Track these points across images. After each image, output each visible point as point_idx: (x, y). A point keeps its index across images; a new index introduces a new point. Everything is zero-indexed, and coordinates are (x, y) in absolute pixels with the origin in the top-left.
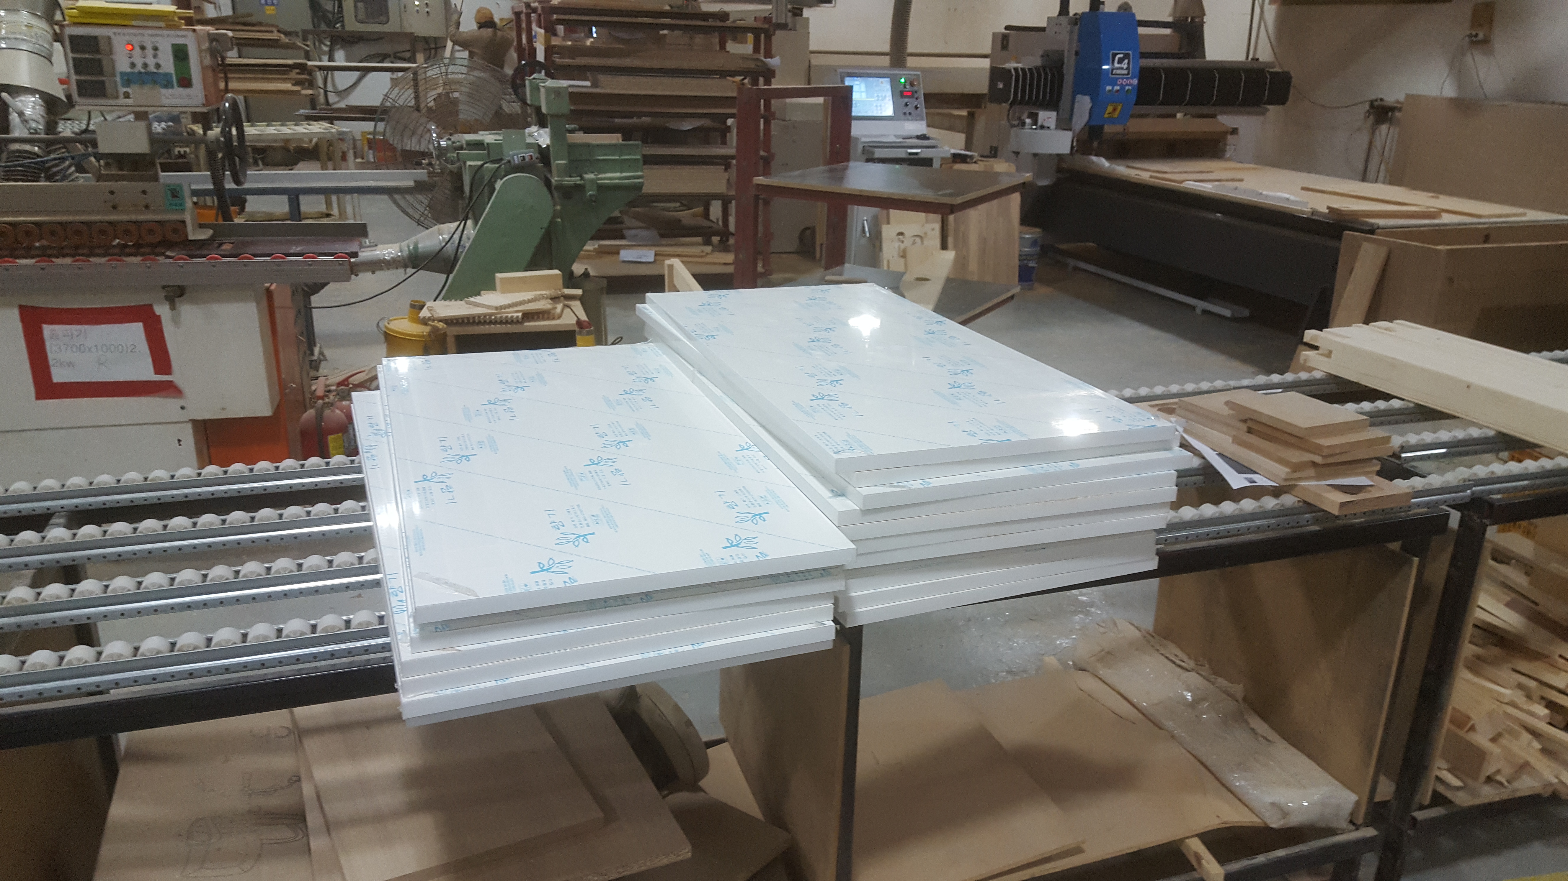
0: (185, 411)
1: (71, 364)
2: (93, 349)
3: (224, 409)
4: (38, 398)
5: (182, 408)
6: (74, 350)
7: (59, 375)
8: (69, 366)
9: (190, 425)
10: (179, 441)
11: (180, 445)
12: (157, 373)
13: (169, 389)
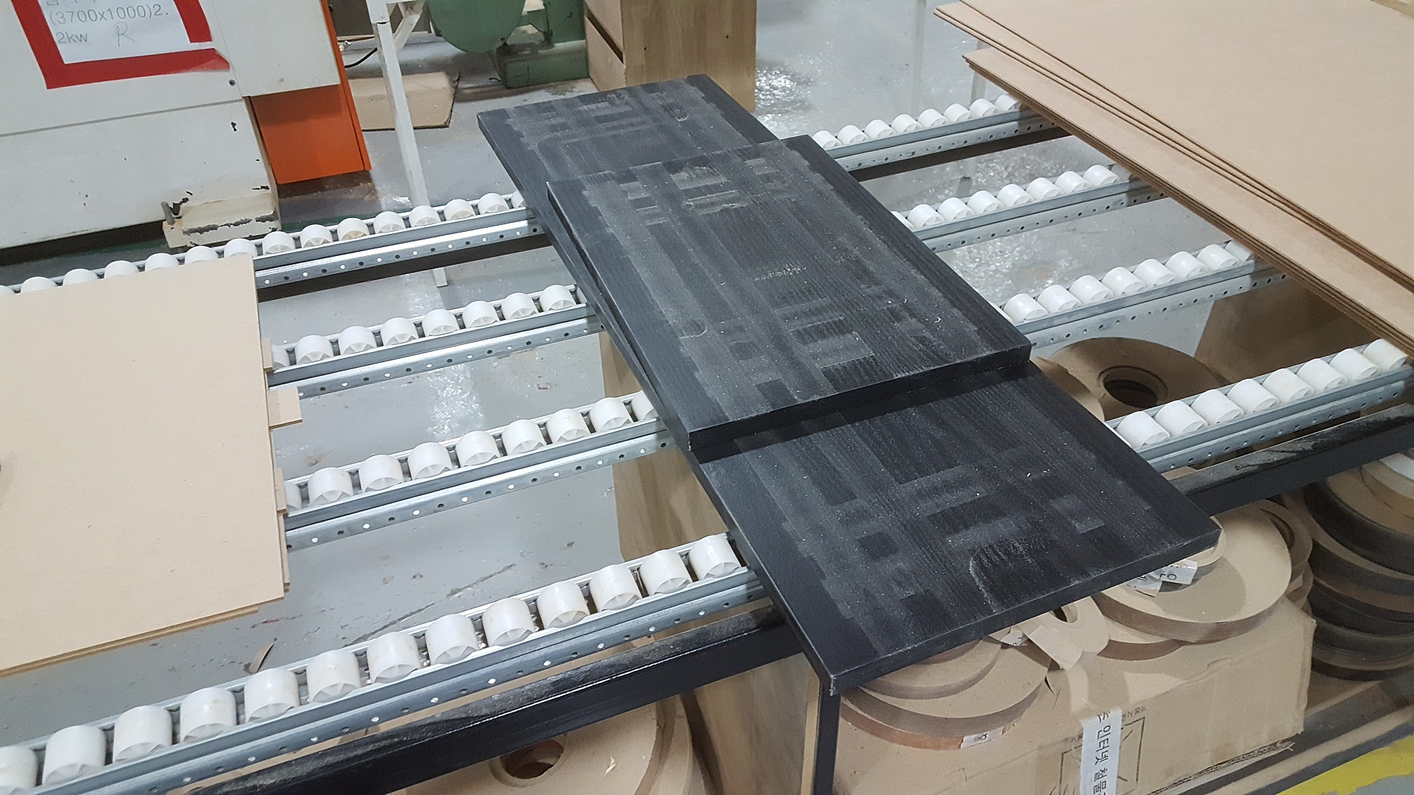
0: (235, 86)
1: (83, 39)
2: (107, 15)
3: (282, 80)
4: (50, 86)
5: (232, 83)
6: (83, 18)
7: (70, 54)
8: (80, 41)
9: (243, 104)
10: (234, 125)
11: (235, 130)
12: (192, 41)
13: (210, 60)
